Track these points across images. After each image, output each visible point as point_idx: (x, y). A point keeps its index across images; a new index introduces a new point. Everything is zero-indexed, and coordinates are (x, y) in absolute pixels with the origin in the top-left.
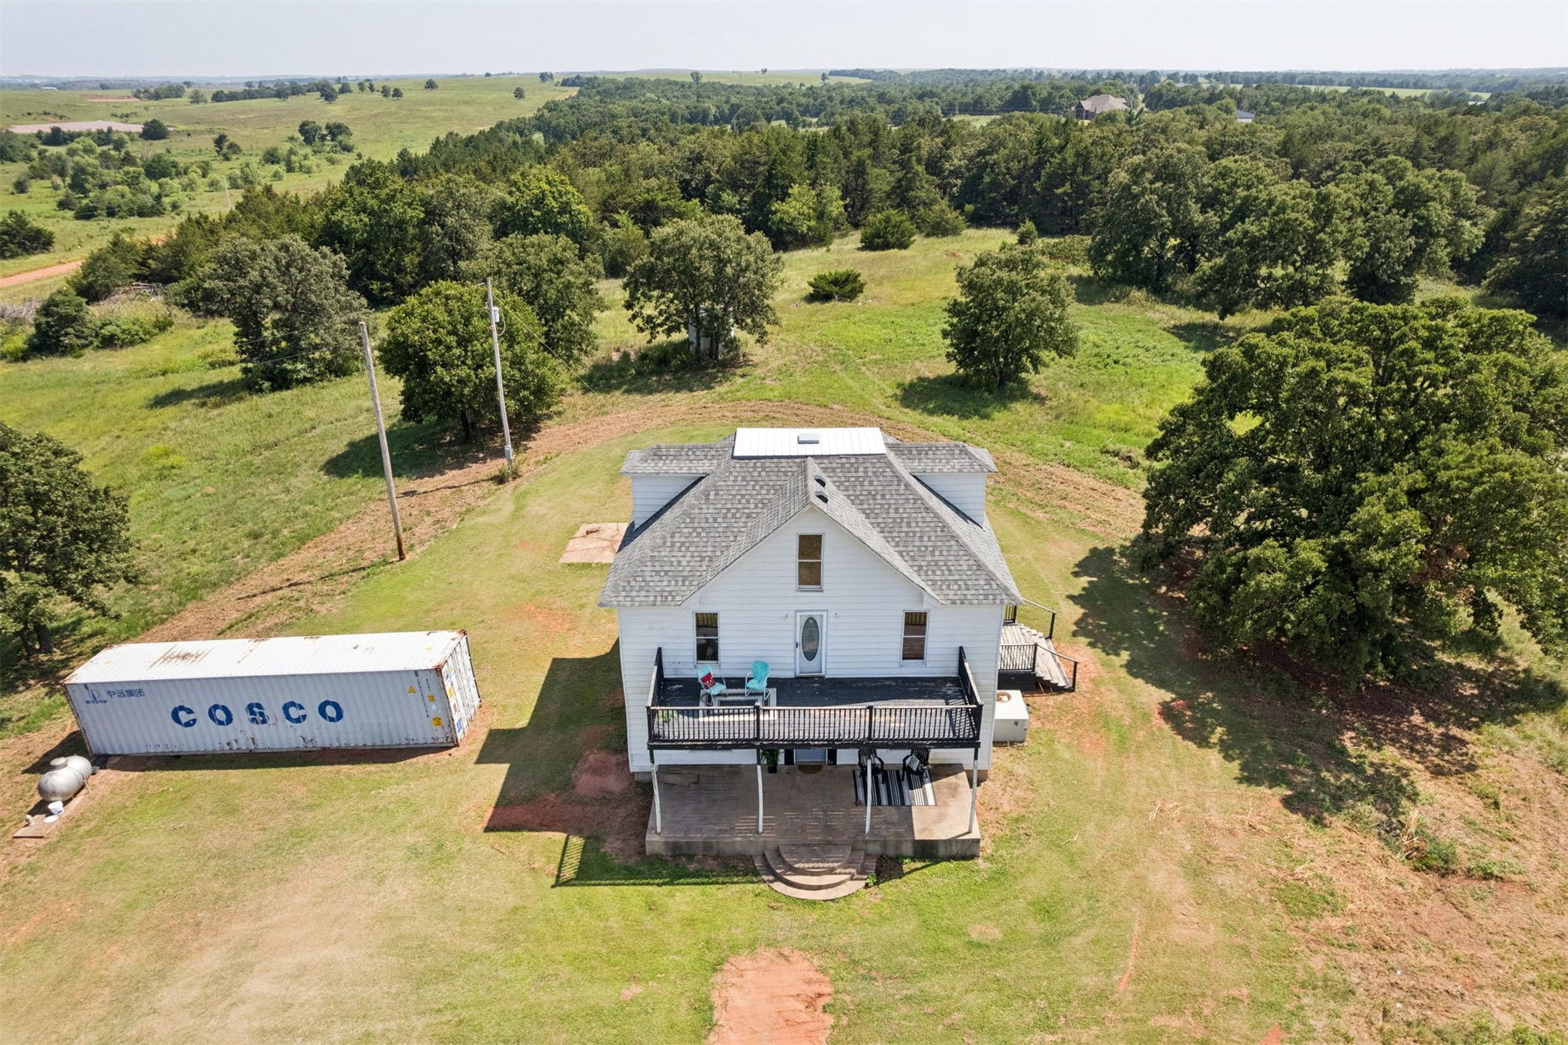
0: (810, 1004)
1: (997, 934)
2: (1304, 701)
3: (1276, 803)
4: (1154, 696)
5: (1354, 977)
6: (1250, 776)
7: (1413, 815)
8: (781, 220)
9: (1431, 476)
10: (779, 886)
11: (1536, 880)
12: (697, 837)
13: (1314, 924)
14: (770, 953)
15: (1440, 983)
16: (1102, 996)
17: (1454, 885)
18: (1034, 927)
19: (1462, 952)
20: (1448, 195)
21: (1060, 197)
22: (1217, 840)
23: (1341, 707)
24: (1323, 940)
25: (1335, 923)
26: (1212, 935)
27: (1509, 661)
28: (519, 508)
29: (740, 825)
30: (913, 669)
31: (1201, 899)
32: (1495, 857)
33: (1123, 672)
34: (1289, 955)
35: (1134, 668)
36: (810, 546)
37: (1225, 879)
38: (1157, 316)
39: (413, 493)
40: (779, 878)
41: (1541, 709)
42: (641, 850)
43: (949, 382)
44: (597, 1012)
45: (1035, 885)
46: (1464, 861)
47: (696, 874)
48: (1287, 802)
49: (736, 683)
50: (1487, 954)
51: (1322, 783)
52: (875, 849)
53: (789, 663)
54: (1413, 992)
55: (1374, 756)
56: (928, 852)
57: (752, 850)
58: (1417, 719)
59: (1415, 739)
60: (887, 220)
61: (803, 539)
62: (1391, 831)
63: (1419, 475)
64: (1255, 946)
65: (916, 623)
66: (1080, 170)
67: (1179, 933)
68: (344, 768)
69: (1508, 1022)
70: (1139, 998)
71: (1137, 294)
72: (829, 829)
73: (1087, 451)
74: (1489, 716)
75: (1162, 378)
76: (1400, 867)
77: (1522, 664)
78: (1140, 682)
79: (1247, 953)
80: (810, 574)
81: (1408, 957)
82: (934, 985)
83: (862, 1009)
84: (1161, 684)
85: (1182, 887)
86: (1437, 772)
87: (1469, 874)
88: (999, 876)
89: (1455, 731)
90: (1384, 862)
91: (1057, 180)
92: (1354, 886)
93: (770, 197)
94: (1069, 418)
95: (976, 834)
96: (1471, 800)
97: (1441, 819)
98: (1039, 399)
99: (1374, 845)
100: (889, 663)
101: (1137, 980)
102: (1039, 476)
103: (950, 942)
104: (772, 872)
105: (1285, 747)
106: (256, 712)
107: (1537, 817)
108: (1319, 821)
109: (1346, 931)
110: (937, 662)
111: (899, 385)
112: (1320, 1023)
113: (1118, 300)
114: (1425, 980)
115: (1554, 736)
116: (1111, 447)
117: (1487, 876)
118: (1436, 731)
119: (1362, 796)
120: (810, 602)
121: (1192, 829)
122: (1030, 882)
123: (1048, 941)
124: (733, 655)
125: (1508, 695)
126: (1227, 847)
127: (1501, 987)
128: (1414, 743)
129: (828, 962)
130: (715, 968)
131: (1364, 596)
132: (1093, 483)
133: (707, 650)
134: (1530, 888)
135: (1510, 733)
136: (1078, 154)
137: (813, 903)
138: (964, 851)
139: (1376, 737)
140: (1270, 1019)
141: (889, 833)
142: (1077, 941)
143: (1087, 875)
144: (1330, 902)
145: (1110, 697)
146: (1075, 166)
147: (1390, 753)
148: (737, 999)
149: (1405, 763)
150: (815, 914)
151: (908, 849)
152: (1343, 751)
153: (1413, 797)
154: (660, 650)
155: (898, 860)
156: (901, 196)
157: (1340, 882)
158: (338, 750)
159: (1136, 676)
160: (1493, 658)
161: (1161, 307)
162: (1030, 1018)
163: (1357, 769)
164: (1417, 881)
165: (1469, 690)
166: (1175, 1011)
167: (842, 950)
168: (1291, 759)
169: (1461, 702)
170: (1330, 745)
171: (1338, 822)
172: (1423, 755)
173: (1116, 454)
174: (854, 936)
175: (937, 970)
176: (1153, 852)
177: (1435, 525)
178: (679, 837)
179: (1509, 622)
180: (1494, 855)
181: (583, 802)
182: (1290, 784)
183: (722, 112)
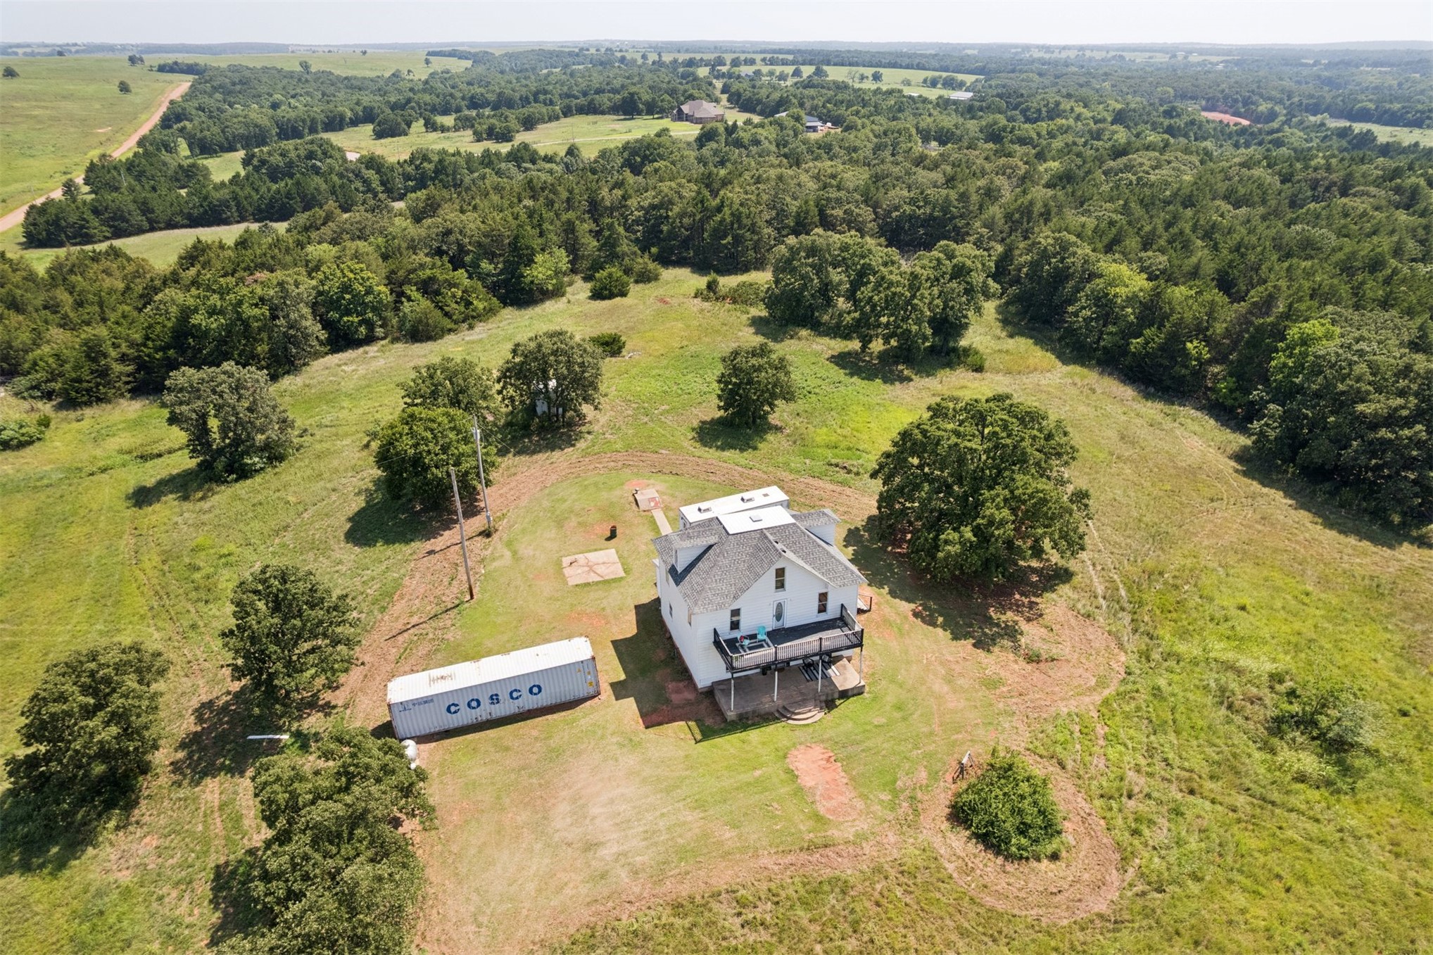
0: (828, 760)
1: (884, 720)
2: (970, 597)
3: (970, 647)
4: (906, 607)
5: (1014, 708)
6: (956, 637)
7: (1023, 641)
8: (532, 282)
9: (1012, 492)
10: (790, 722)
11: (1069, 657)
12: (749, 709)
13: (998, 692)
14: (803, 747)
15: (1043, 703)
16: (931, 734)
17: (1042, 665)
18: (897, 715)
19: (1048, 690)
20: (980, 266)
21: (725, 246)
22: (953, 667)
23: (985, 597)
24: (1001, 696)
25: (1005, 689)
26: (963, 704)
27: (1048, 560)
28: (515, 553)
29: (764, 700)
30: (823, 617)
31: (955, 692)
32: (1055, 651)
33: (889, 597)
34: (991, 705)
35: (893, 594)
36: (780, 573)
37: (961, 681)
38: (819, 348)
39: (431, 552)
40: (789, 718)
41: (1064, 582)
42: (725, 720)
43: (720, 421)
44: (748, 784)
45: (890, 699)
46: (1044, 656)
47: (753, 725)
48: (974, 645)
49: (753, 637)
50: (1057, 689)
51: (985, 634)
52: (823, 698)
53: (771, 624)
54: (1034, 708)
55: (1003, 618)
56: (845, 695)
57: (773, 710)
58: (1017, 596)
59: (1018, 606)
60: (610, 275)
61: (777, 570)
62: (1016, 648)
63: (1006, 492)
64: (978, 704)
65: (823, 597)
66: (736, 226)
67: (951, 705)
68: (549, 717)
69: (1066, 710)
70: (944, 731)
71: (804, 333)
72: (802, 694)
73: (819, 465)
74: (1045, 590)
75: (841, 402)
76: (1022, 663)
77: (1054, 561)
78: (897, 601)
79: (976, 707)
80: (780, 585)
81: (1031, 696)
82: (869, 744)
83: (848, 757)
84: (909, 600)
85: (946, 688)
86: (1029, 620)
87: (1046, 660)
88: (874, 699)
89: (1033, 599)
90: (1016, 661)
91: (719, 233)
92: (1008, 674)
93: (519, 264)
94: (801, 442)
95: (863, 683)
96: (1043, 630)
97: (1033, 640)
98: (778, 429)
99: (1011, 656)
100: (812, 616)
101: (941, 725)
102: (802, 487)
103: (868, 727)
104: (784, 716)
105: (967, 621)
106: (494, 699)
107: (1067, 632)
108: (989, 651)
109: (1009, 692)
110: (832, 612)
111: (693, 429)
112: (1007, 725)
113: (792, 337)
114: (1038, 703)
115: (1070, 593)
116: (833, 461)
117: (1053, 660)
118: (1026, 601)
119: (1002, 636)
120: (781, 596)
121: (941, 663)
122: (888, 698)
123: (904, 719)
124: (746, 626)
125: (1050, 578)
126: (958, 668)
127: (1062, 699)
128: (1018, 608)
129: (827, 745)
130: (785, 757)
131: (992, 550)
132: (832, 487)
133: (735, 625)
134: (1068, 661)
135: (1054, 596)
136: (732, 214)
137: (807, 725)
138: (858, 691)
139: (1003, 609)
140: (991, 728)
141: (828, 690)
142: (915, 716)
143: (909, 691)
144: (1000, 682)
145: (887, 610)
146: (732, 224)
147: (1010, 614)
148: (800, 766)
149: (1016, 618)
150: (811, 730)
151: (836, 695)
152: (991, 618)
153: (1021, 634)
154: (715, 631)
155: (833, 701)
156: (610, 250)
157: (1003, 674)
158: (537, 709)
159: (894, 597)
160: (1042, 560)
161: (819, 340)
162: (910, 746)
163: (998, 625)
164: (1029, 667)
165: (1035, 578)
166: (960, 732)
167: (830, 739)
168: (971, 625)
169: (1033, 585)
170: (985, 616)
171: (996, 649)
172: (1022, 612)
173: (837, 465)
174: (830, 733)
175: (868, 738)
176: (931, 677)
177: (1016, 516)
178: (741, 711)
179: (1047, 544)
180: (1054, 651)
181: (678, 707)
182: (973, 638)
183: (356, 114)
